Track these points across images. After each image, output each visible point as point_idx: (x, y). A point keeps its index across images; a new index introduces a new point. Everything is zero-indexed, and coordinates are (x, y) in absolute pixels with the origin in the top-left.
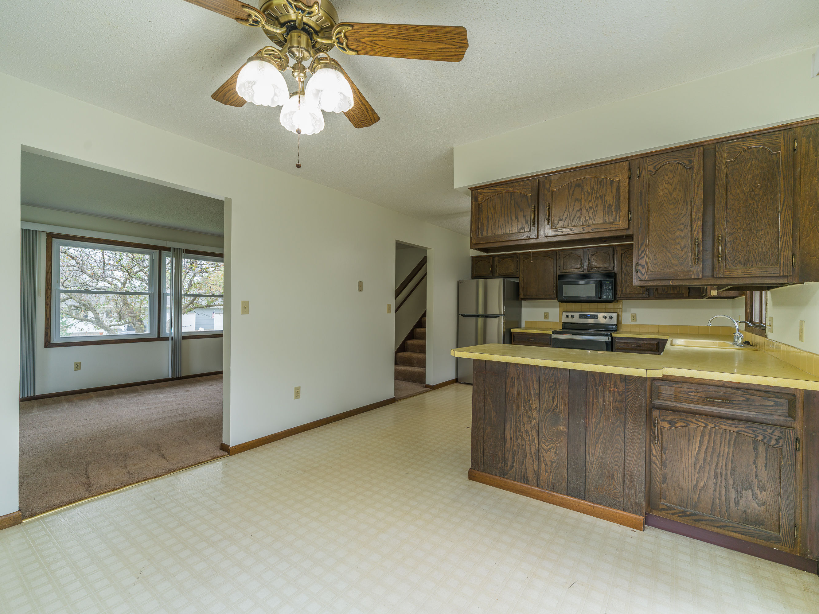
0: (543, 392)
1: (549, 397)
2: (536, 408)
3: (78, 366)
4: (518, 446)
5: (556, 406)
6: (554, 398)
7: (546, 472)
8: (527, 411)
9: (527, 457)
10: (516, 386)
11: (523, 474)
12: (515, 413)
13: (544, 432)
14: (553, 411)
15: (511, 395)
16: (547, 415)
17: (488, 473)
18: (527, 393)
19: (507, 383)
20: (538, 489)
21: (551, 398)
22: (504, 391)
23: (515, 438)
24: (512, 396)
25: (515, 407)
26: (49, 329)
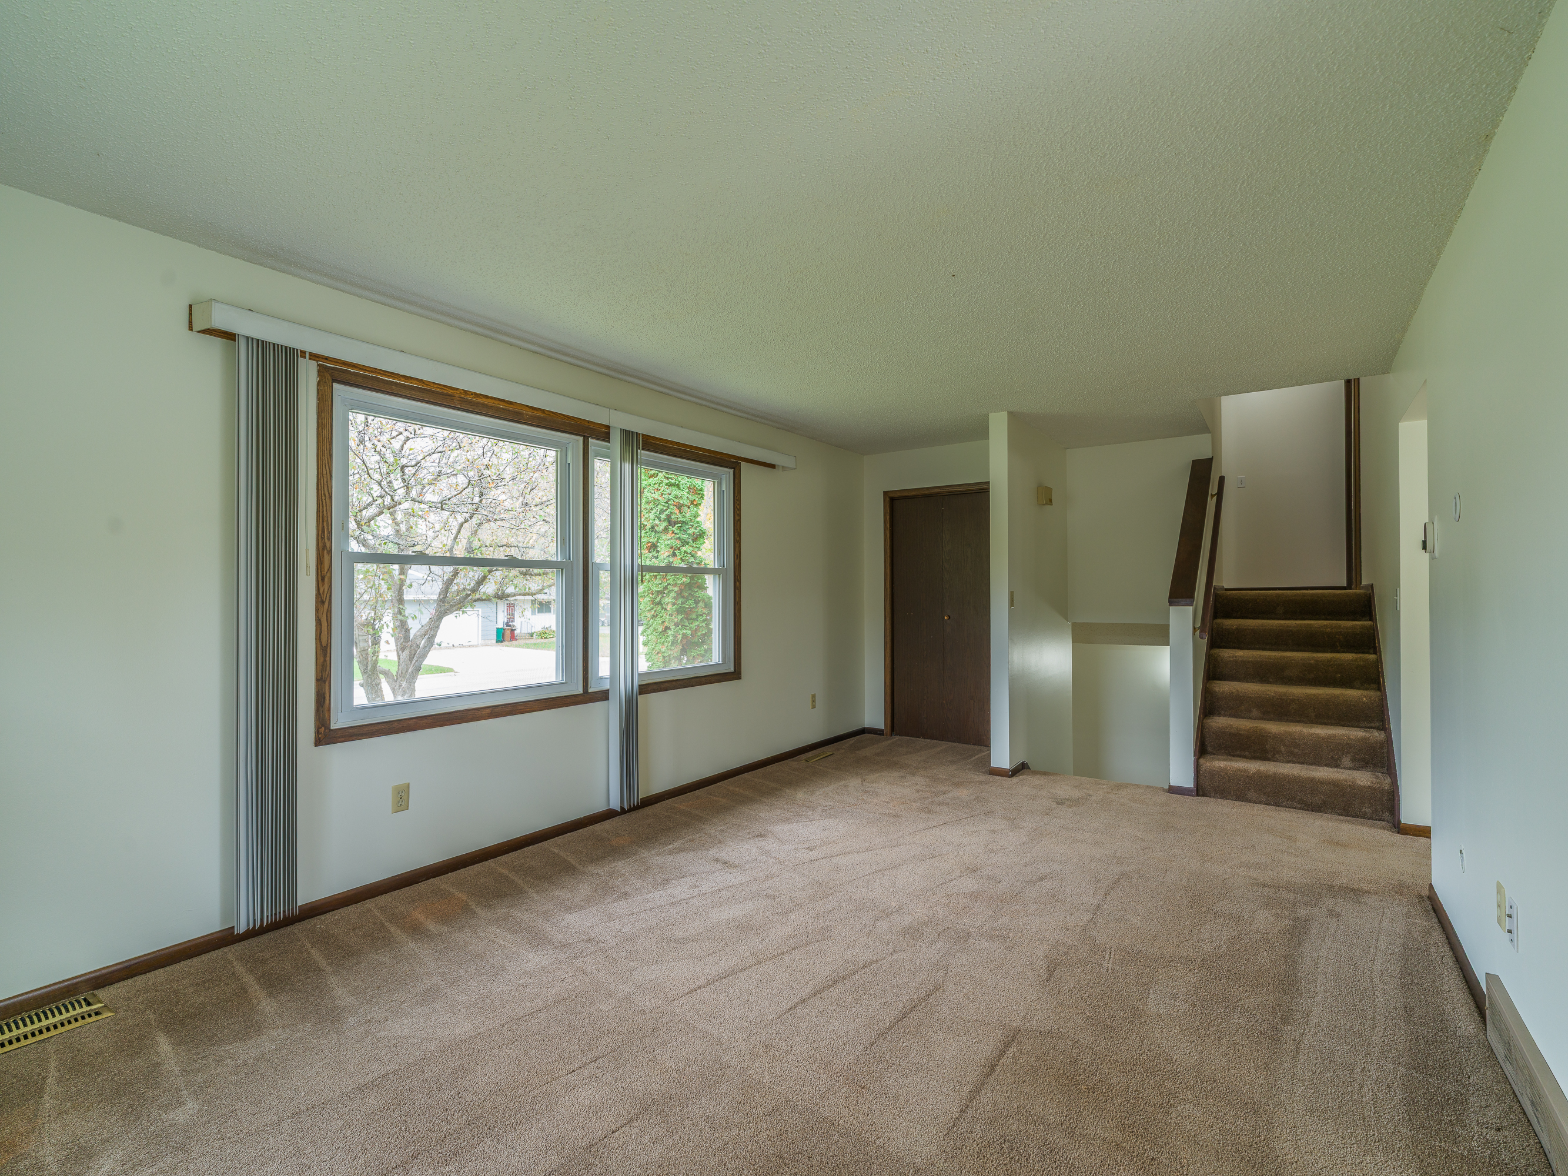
3: (402, 798)
26: (327, 683)
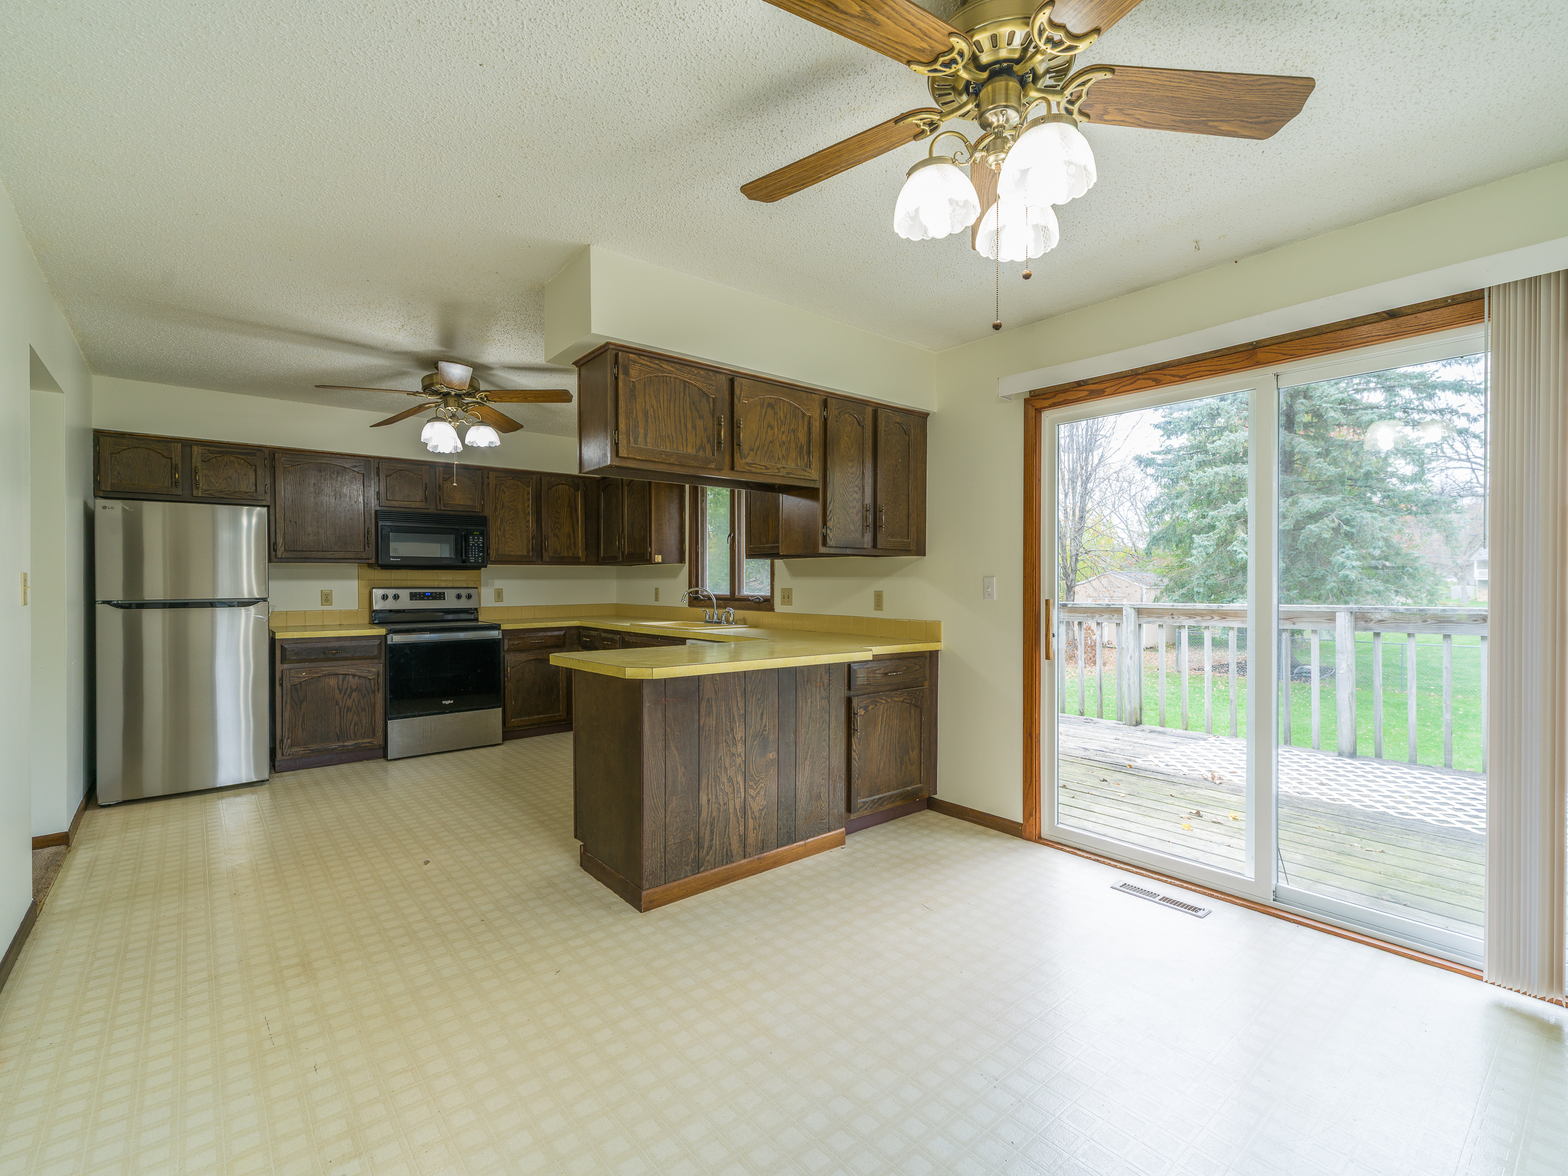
0: (750, 710)
1: (757, 714)
2: (741, 737)
4: (718, 809)
5: (765, 726)
6: (762, 715)
7: (755, 829)
8: (730, 747)
9: (731, 820)
10: (714, 711)
11: (725, 850)
12: (713, 756)
13: (752, 771)
14: (761, 735)
15: (707, 729)
16: (755, 743)
17: (675, 880)
18: (730, 717)
19: (701, 710)
20: (746, 860)
21: (759, 716)
22: (696, 726)
23: (714, 798)
24: (709, 730)
25: (714, 746)
